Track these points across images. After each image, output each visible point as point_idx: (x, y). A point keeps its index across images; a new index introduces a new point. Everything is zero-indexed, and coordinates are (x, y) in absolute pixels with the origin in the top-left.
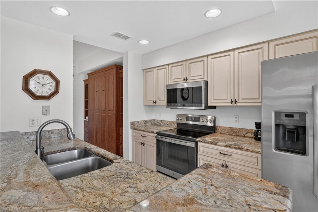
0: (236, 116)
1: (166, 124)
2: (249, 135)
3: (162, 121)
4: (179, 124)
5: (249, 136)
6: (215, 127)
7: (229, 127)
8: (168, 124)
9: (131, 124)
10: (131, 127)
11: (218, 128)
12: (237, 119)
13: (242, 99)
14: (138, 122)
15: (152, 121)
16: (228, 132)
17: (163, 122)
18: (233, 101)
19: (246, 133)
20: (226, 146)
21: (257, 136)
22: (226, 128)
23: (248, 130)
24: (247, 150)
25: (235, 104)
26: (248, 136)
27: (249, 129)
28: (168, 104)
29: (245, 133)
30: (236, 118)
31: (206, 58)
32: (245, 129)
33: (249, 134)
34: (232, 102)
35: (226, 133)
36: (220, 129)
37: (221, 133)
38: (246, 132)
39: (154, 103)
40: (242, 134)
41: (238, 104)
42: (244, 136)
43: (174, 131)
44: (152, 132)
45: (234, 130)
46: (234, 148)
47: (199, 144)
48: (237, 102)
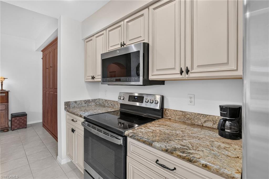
0: (191, 96)
1: (110, 104)
2: (209, 124)
3: (106, 100)
4: (122, 105)
5: (210, 126)
6: (163, 111)
7: (181, 111)
8: (112, 105)
9: (65, 105)
10: (65, 108)
11: (167, 111)
12: (193, 100)
13: (198, 66)
14: (76, 102)
15: (96, 101)
16: (179, 119)
17: (107, 102)
18: (183, 70)
19: (205, 122)
20: (166, 151)
21: (224, 130)
22: (176, 112)
23: (208, 117)
24: (205, 166)
25: (187, 76)
26: (208, 126)
27: (210, 115)
28: (103, 79)
29: (203, 120)
30: (191, 98)
31: (147, 9)
32: (204, 115)
33: (209, 122)
34: (182, 72)
35: (177, 120)
36: (169, 113)
37: (170, 119)
38: (206, 119)
39: (92, 79)
40: (200, 123)
41: (191, 75)
42: (203, 125)
43: (118, 113)
44: (81, 116)
45: (188, 116)
46: (180, 157)
47: (129, 140)
48: (189, 73)
